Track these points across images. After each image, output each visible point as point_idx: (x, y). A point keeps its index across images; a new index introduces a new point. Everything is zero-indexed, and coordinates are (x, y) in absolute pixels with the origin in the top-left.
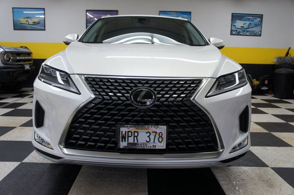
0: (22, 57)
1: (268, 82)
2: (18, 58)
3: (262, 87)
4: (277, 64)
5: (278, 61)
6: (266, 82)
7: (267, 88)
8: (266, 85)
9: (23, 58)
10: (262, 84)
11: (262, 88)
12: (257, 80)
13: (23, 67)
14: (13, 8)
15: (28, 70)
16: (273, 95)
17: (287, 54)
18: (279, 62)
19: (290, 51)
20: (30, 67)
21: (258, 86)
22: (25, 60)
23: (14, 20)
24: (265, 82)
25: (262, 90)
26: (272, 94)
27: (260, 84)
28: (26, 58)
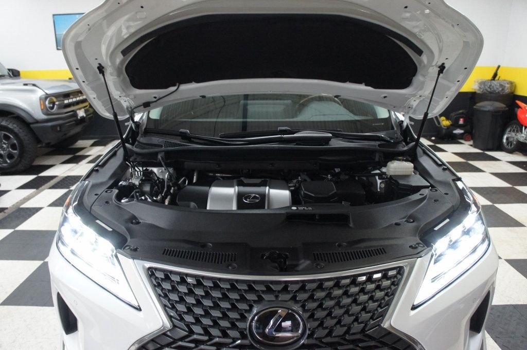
0: (72, 98)
1: (464, 121)
2: (66, 102)
3: (455, 130)
4: (479, 92)
5: (480, 88)
6: (461, 122)
7: (462, 131)
8: (461, 127)
9: (74, 100)
10: (455, 125)
11: (455, 132)
12: (447, 119)
13: (75, 114)
14: (54, 15)
15: (83, 118)
16: (471, 142)
17: (495, 75)
18: (482, 90)
19: (499, 72)
20: (86, 111)
21: (448, 127)
22: (77, 103)
23: (57, 33)
24: (458, 121)
25: (455, 134)
26: (469, 141)
27: (451, 125)
28: (78, 99)
